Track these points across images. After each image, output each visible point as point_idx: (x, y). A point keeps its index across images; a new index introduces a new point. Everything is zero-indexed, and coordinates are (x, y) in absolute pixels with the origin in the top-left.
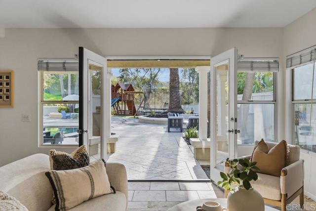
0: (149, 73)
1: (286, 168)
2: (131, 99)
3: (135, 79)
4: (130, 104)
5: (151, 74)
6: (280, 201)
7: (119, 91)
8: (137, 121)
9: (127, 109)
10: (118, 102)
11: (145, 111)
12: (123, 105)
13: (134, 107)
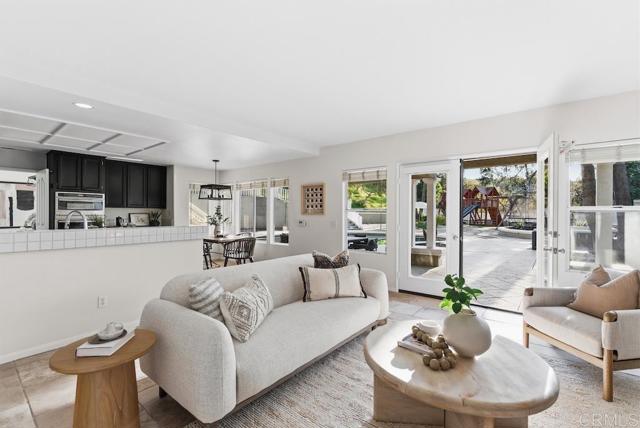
0: (524, 170)
1: (617, 312)
2: (495, 205)
3: (502, 180)
4: (494, 212)
5: (527, 173)
6: (602, 359)
7: (479, 196)
8: (496, 233)
9: (489, 218)
10: (476, 209)
11: (511, 221)
12: (484, 214)
13: (500, 216)
